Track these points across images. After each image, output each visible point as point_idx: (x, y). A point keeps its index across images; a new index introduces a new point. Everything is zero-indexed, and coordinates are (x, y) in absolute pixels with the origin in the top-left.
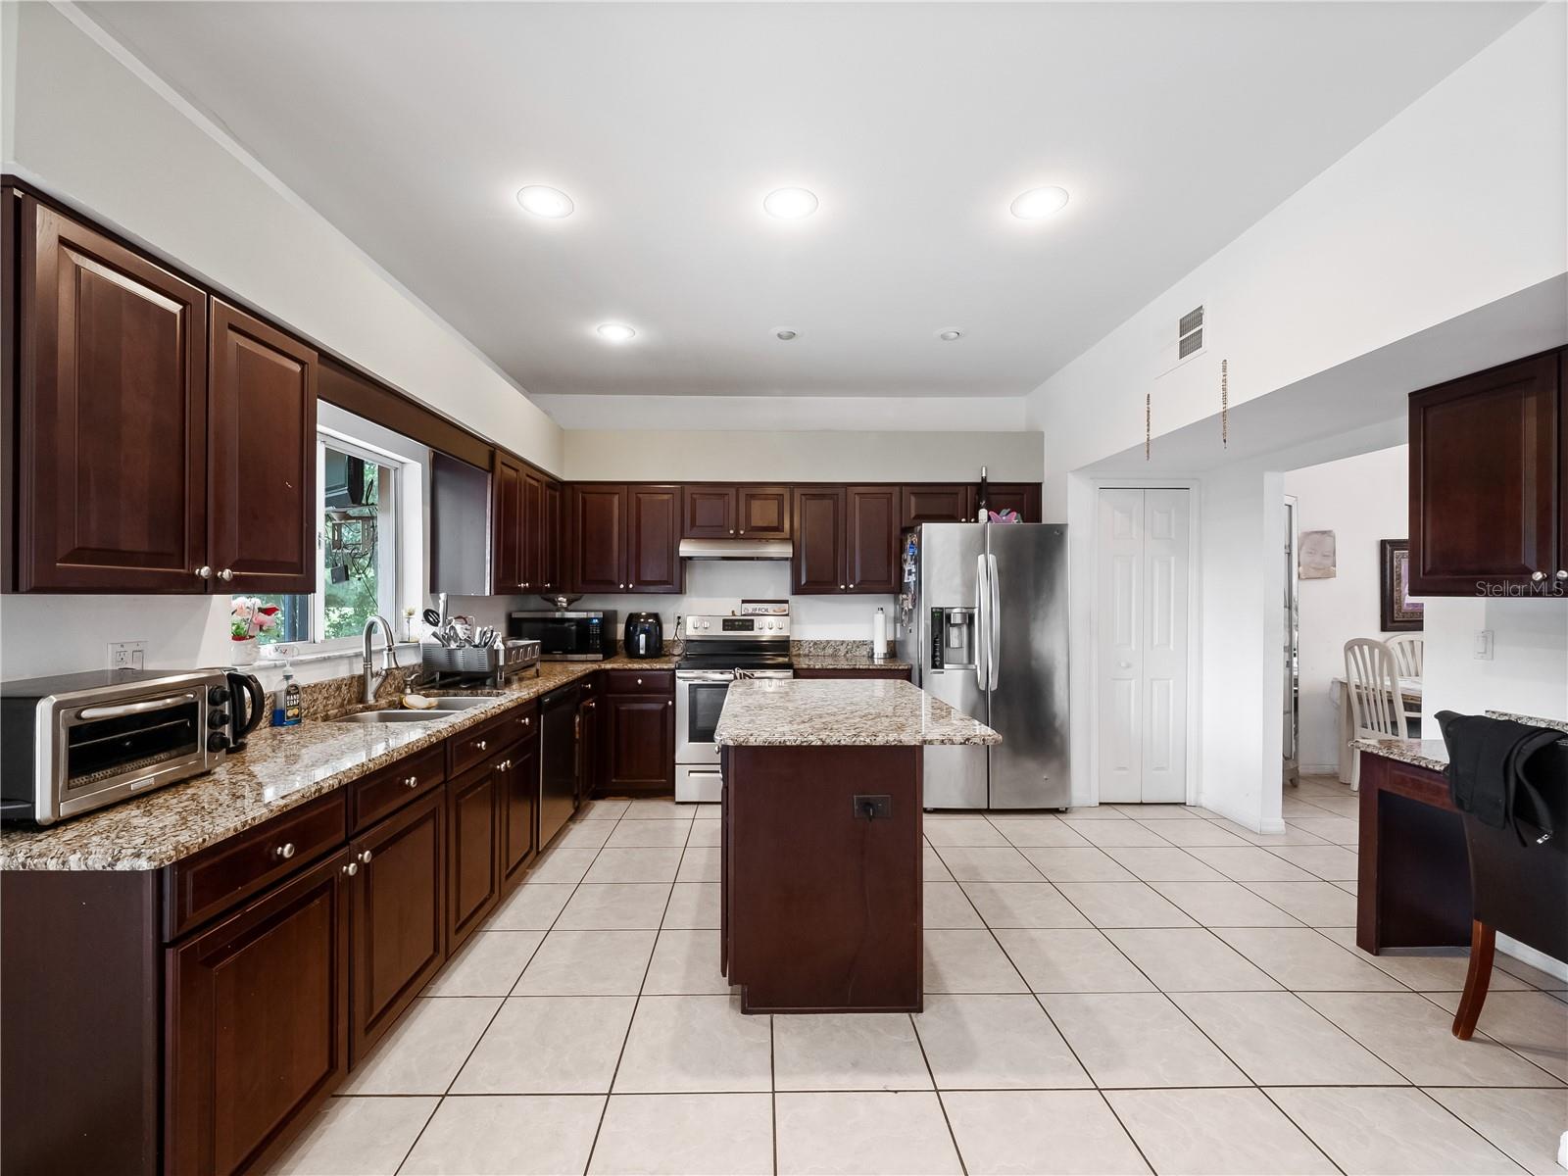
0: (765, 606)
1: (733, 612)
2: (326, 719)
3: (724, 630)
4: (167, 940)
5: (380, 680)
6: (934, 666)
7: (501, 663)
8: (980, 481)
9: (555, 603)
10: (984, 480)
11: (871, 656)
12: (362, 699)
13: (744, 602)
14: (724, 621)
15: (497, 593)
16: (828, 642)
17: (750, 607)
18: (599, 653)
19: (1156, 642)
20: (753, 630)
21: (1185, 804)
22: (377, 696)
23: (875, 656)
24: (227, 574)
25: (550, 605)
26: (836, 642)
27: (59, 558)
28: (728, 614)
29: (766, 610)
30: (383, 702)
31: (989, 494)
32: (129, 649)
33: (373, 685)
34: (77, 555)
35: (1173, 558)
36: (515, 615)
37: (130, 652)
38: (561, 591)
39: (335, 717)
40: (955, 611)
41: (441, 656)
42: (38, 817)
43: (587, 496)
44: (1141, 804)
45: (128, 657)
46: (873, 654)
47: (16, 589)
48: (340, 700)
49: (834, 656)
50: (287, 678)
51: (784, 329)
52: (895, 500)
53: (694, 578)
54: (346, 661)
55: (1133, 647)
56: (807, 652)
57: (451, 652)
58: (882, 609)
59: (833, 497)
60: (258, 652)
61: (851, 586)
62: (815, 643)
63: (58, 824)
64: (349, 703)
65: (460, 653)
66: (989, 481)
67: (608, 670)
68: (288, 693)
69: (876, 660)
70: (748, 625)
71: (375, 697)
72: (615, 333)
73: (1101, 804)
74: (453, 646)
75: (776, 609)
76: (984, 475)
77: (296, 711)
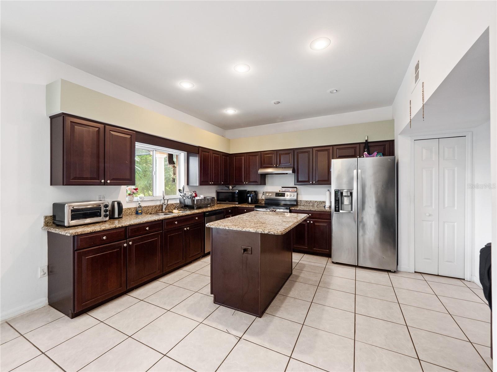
0: (289, 189)
1: (280, 191)
2: (151, 214)
3: (276, 196)
4: (75, 250)
5: (166, 206)
6: (336, 211)
7: (195, 203)
8: (365, 141)
9: (229, 188)
10: (367, 141)
11: (325, 207)
12: (162, 210)
13: (283, 187)
14: (276, 193)
15: (200, 185)
16: (311, 201)
17: (284, 189)
18: (237, 202)
19: (446, 206)
20: (284, 196)
21: (464, 279)
22: (165, 210)
23: (326, 207)
24: (109, 181)
25: (227, 188)
26: (313, 201)
27: (71, 179)
28: (278, 191)
29: (289, 190)
30: (167, 211)
31: (369, 146)
32: (102, 196)
33: (164, 207)
34: (75, 178)
35: (456, 169)
36: (218, 191)
37: (102, 197)
38: (230, 184)
39: (154, 213)
40: (344, 191)
41: (182, 201)
42: (65, 225)
43: (236, 158)
44: (438, 275)
45: (101, 198)
46: (325, 206)
47: (63, 185)
48: (156, 210)
49: (313, 206)
50: (139, 204)
51: (276, 101)
52: (331, 151)
53: (268, 180)
54: (159, 201)
55: (433, 207)
56: (303, 204)
57: (184, 200)
58: (329, 190)
59: (308, 152)
60: (134, 198)
61: (314, 182)
62: (306, 202)
63: (69, 227)
64: (159, 210)
65: (186, 200)
66: (369, 141)
67: (238, 207)
68: (139, 207)
69: (326, 208)
70: (283, 195)
71: (165, 209)
72: (230, 112)
73: (415, 272)
74: (185, 198)
75: (292, 190)
76: (366, 139)
77: (141, 211)
